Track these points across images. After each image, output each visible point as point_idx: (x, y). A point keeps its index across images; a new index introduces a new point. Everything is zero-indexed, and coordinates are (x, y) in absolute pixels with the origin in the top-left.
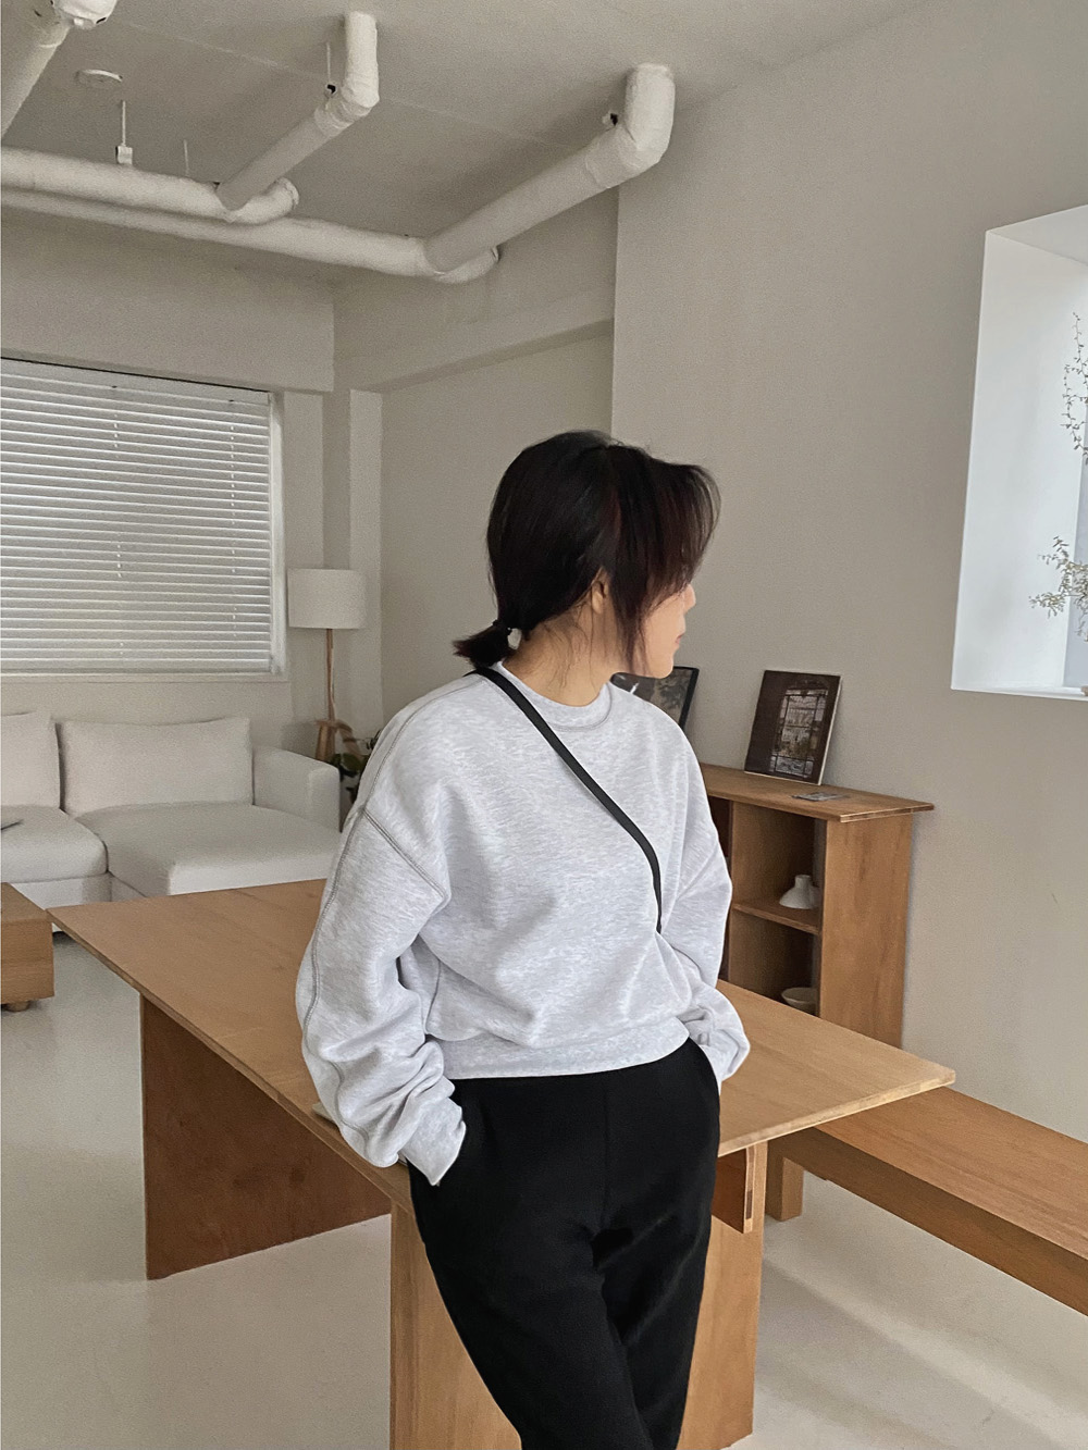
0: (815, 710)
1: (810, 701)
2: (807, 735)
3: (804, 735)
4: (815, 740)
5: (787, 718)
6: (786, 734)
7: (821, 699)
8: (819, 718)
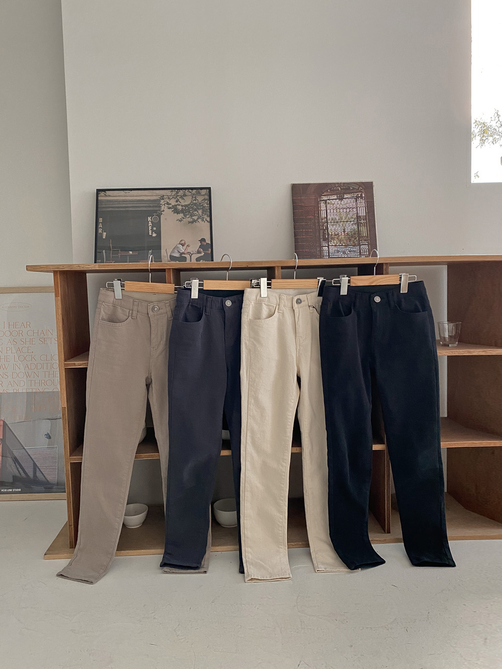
0: (357, 208)
1: (348, 201)
2: (356, 227)
3: (351, 227)
4: (364, 231)
5: (329, 217)
6: (332, 229)
7: (359, 200)
8: (362, 212)
